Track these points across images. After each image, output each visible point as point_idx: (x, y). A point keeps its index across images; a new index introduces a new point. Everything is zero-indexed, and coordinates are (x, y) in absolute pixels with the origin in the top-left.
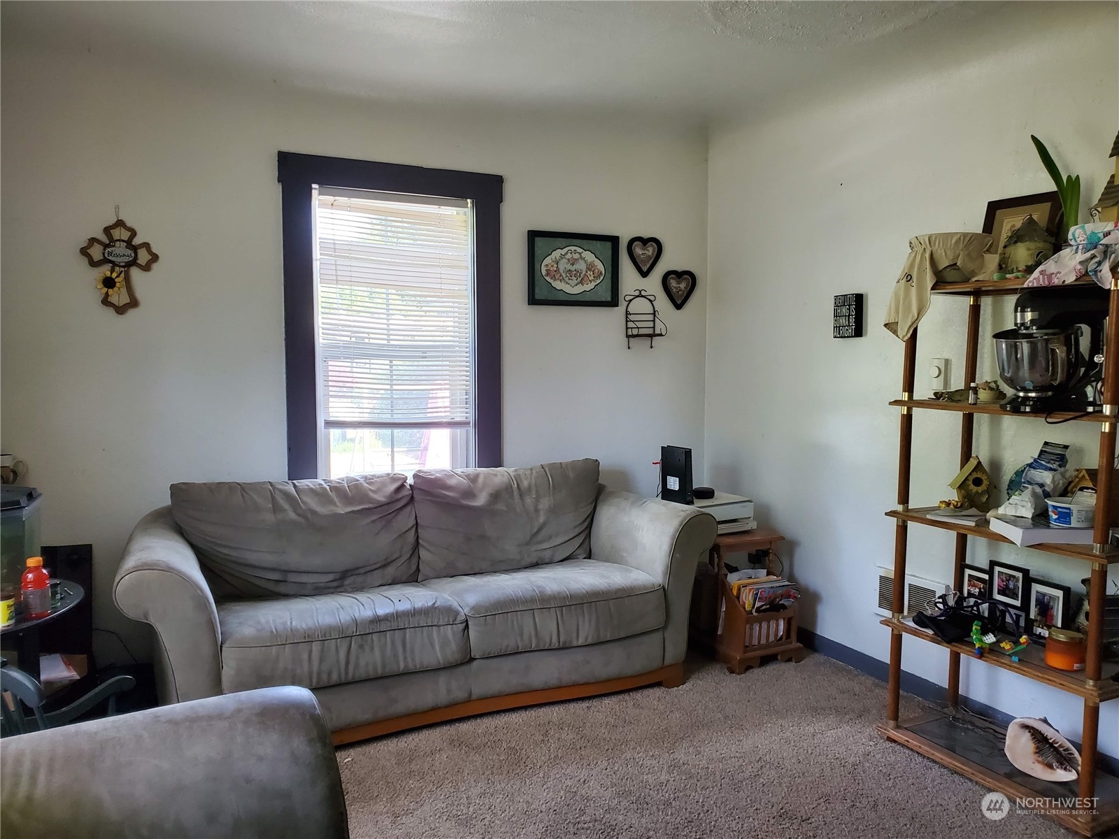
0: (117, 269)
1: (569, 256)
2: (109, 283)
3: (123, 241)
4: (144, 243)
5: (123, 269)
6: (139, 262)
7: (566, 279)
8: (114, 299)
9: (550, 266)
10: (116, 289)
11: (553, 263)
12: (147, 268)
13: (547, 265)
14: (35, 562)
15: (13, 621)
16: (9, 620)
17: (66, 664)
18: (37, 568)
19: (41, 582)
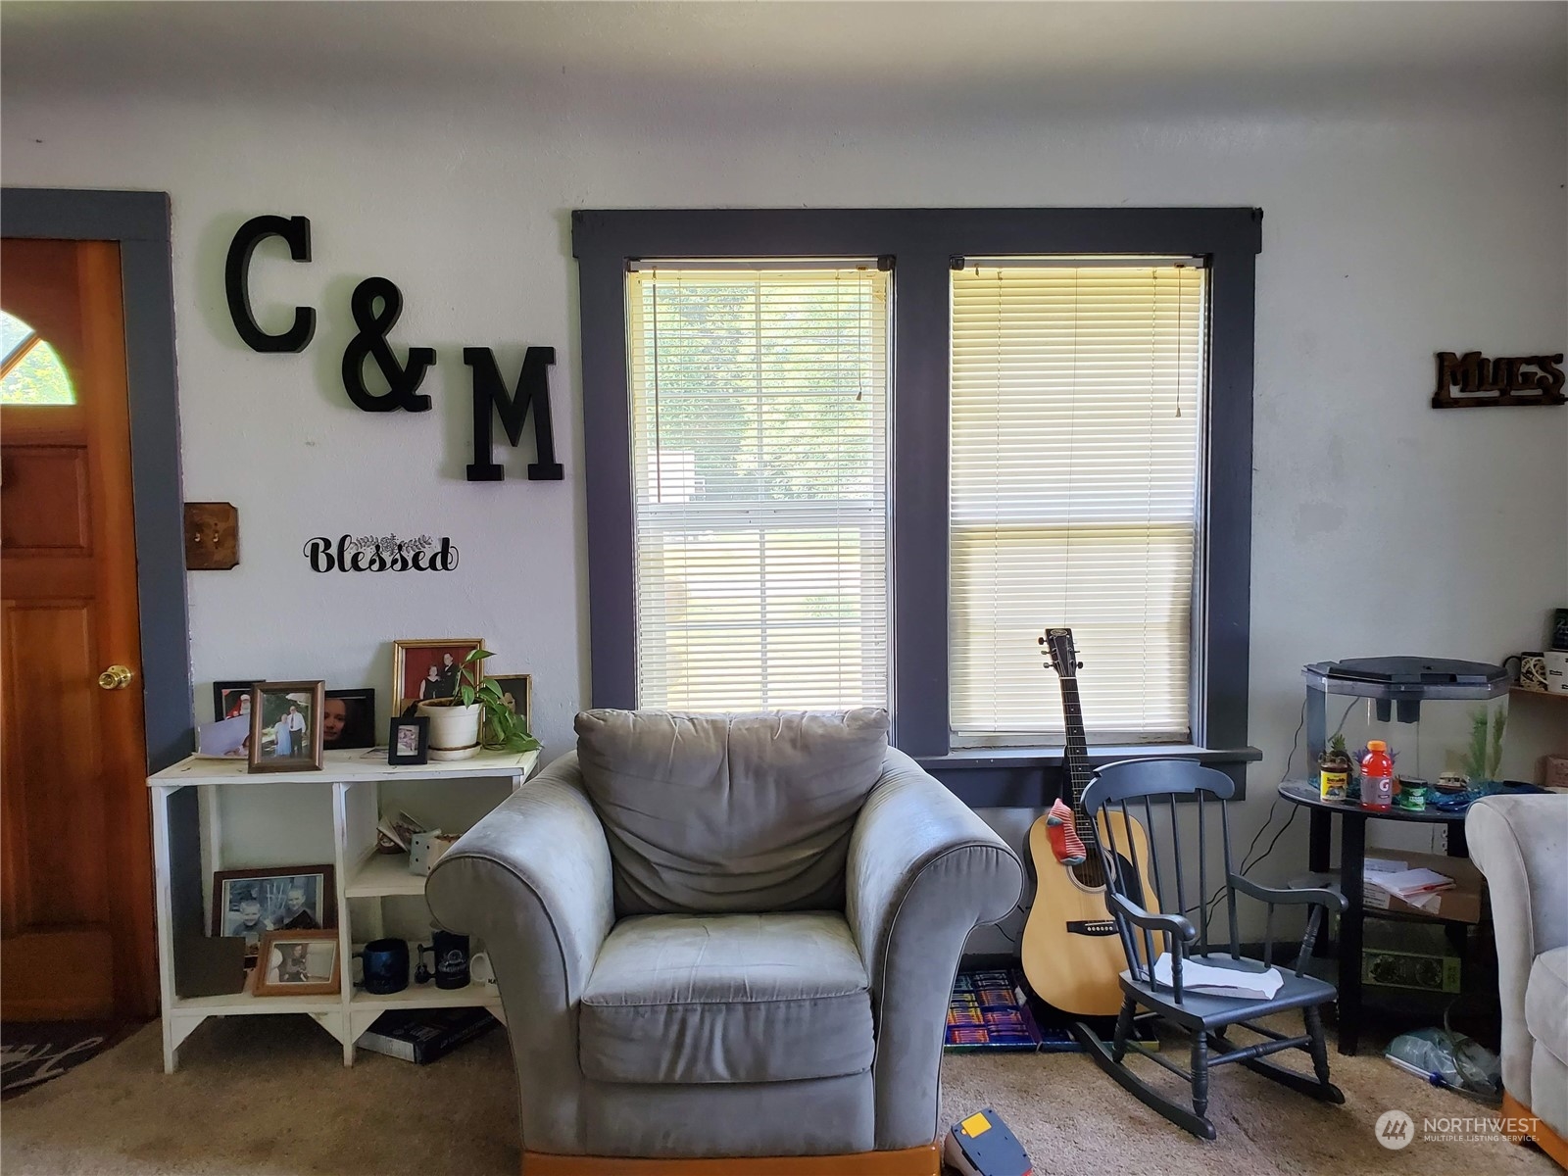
14: (1374, 745)
15: (1336, 798)
16: (1327, 794)
17: (1429, 889)
18: (1376, 753)
19: (1376, 770)
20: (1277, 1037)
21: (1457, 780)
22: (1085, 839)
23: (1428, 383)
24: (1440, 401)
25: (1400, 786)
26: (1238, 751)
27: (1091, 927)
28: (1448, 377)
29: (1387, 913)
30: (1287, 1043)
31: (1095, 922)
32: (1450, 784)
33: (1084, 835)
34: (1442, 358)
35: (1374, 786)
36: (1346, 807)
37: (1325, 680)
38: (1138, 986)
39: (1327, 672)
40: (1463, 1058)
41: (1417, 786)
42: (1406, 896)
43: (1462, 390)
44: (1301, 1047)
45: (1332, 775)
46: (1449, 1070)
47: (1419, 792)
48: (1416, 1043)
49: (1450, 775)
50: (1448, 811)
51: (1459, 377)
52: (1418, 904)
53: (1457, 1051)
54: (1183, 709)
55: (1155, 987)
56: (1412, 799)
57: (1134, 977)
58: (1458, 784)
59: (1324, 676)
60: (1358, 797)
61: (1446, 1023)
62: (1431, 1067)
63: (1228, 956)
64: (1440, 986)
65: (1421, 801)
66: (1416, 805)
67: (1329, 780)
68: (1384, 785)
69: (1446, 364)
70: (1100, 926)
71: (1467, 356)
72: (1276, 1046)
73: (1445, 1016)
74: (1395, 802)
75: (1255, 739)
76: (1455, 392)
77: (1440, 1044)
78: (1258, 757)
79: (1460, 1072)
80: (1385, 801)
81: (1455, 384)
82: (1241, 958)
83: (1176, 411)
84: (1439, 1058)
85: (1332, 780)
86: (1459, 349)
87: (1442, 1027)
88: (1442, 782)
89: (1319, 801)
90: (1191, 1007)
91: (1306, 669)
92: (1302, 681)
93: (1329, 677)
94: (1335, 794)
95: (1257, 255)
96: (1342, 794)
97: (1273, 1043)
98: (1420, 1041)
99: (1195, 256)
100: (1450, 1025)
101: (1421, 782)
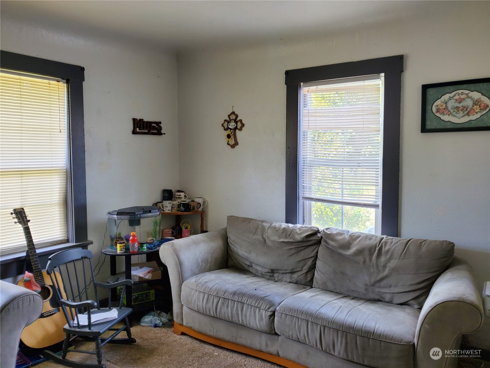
0: (231, 131)
1: (457, 97)
2: (229, 136)
3: (233, 120)
4: (240, 120)
5: (233, 131)
6: (238, 127)
7: (454, 114)
8: (230, 143)
9: (439, 106)
10: (231, 139)
11: (442, 104)
12: (241, 129)
13: (437, 106)
14: (133, 234)
15: (122, 252)
16: (120, 250)
17: (149, 272)
18: (134, 236)
19: (134, 241)
20: (117, 330)
21: (152, 240)
22: (40, 283)
23: (131, 128)
24: (134, 132)
25: (140, 244)
26: (85, 242)
27: (46, 314)
28: (136, 126)
29: (138, 283)
30: (120, 331)
31: (47, 312)
32: (151, 241)
33: (39, 282)
34: (134, 120)
35: (133, 246)
36: (125, 254)
37: (115, 216)
38: (73, 329)
39: (116, 214)
40: (161, 317)
41: (144, 243)
42: (144, 276)
43: (139, 130)
44: (124, 330)
45: (121, 245)
46: (158, 322)
47: (145, 245)
48: (148, 317)
49: (150, 239)
50: (151, 249)
51: (139, 126)
52: (147, 277)
53: (159, 315)
54: (65, 231)
55: (80, 327)
56: (143, 248)
57: (70, 326)
58: (152, 241)
59: (115, 215)
60: (129, 249)
61: (155, 309)
62: (153, 322)
63: (96, 309)
64: (150, 299)
65: (145, 248)
66: (144, 249)
67: (120, 246)
68: (136, 245)
69: (135, 121)
70: (49, 313)
71: (140, 120)
72: (118, 332)
73: (154, 307)
74: (139, 249)
75: (90, 238)
76: (138, 130)
77: (154, 315)
78: (92, 243)
79: (161, 321)
80: (136, 250)
81: (138, 128)
82: (100, 308)
83: (59, 131)
84: (155, 319)
85: (121, 246)
86: (138, 118)
87: (154, 311)
88: (149, 241)
89: (117, 253)
90: (94, 329)
91: (108, 213)
92: (107, 217)
93: (117, 215)
94: (122, 250)
95: (83, 82)
96: (124, 250)
97: (116, 332)
98: (149, 317)
99: (63, 79)
100: (156, 309)
101: (145, 242)
